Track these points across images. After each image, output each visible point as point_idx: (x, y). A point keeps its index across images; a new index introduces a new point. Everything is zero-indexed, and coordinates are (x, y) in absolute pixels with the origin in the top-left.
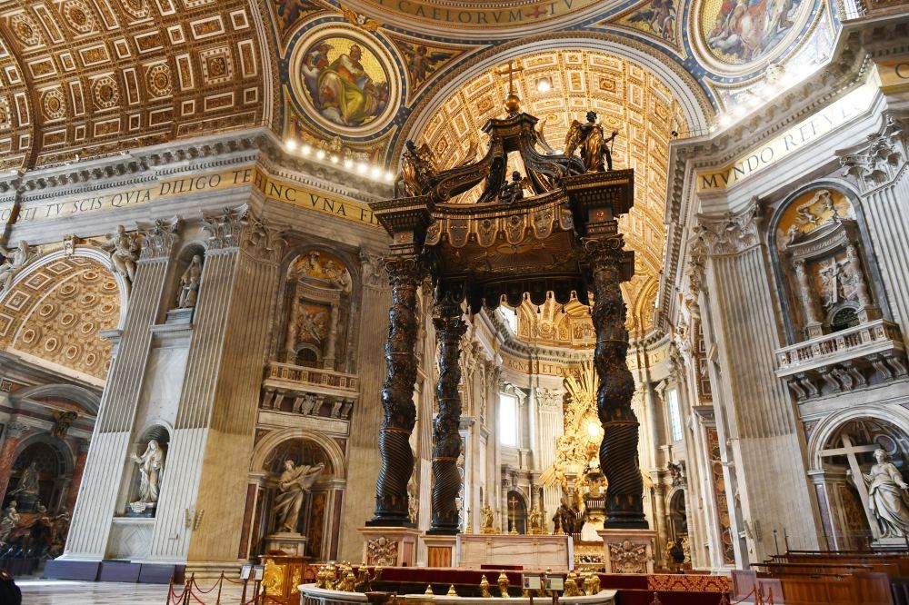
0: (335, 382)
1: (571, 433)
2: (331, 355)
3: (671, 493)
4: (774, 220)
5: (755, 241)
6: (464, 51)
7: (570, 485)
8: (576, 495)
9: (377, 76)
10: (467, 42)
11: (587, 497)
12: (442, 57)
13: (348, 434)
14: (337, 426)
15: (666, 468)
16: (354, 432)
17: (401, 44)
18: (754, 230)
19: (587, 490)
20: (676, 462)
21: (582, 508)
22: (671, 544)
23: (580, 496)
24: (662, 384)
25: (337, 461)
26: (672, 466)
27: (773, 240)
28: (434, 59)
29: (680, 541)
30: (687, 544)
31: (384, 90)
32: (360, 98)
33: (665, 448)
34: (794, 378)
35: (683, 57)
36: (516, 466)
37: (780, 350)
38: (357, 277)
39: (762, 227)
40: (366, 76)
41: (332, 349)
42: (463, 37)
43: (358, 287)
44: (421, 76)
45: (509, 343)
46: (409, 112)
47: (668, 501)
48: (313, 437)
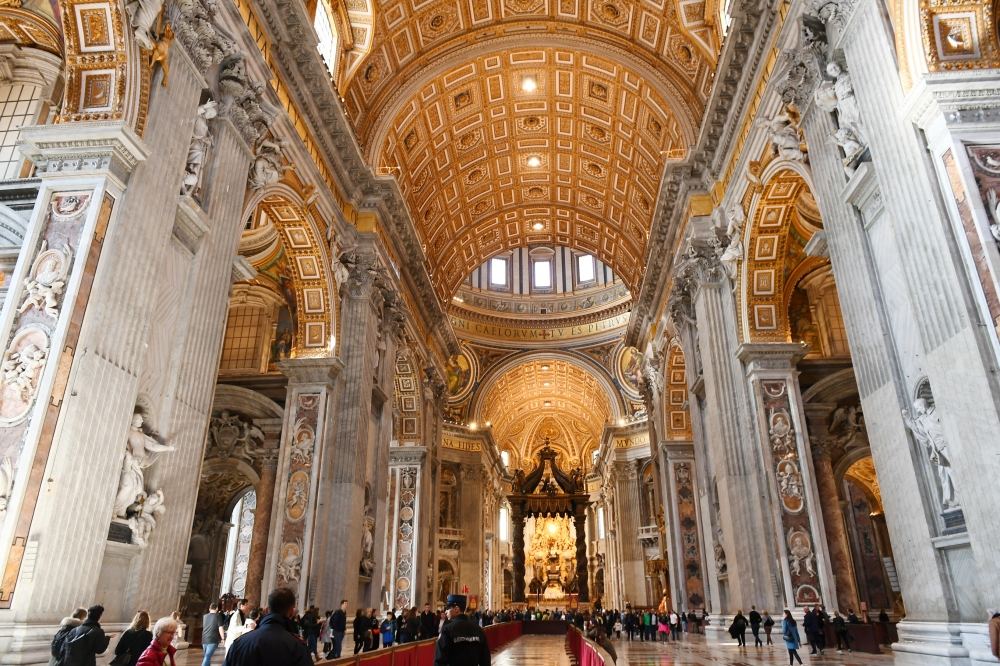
0: (455, 533)
1: (539, 531)
2: (449, 519)
3: (596, 570)
4: (643, 469)
5: (635, 477)
6: (507, 353)
7: (538, 564)
8: (541, 571)
9: (464, 367)
10: (509, 348)
11: (549, 572)
12: (496, 356)
13: (459, 556)
14: (454, 553)
15: (594, 555)
16: (462, 554)
17: (476, 350)
18: (635, 471)
19: (549, 568)
20: (600, 553)
21: (545, 579)
22: (595, 600)
23: (544, 571)
24: (595, 504)
25: (455, 569)
26: (598, 555)
27: (642, 478)
28: (492, 357)
29: (600, 598)
30: (603, 600)
31: (468, 373)
32: (456, 379)
33: (594, 543)
34: (644, 540)
35: (613, 377)
36: (506, 554)
37: (640, 528)
38: (458, 478)
39: (638, 470)
40: (459, 367)
41: (449, 515)
42: (507, 345)
43: (459, 483)
44: (485, 365)
45: (506, 477)
46: (479, 384)
47: (595, 575)
48: (445, 559)
